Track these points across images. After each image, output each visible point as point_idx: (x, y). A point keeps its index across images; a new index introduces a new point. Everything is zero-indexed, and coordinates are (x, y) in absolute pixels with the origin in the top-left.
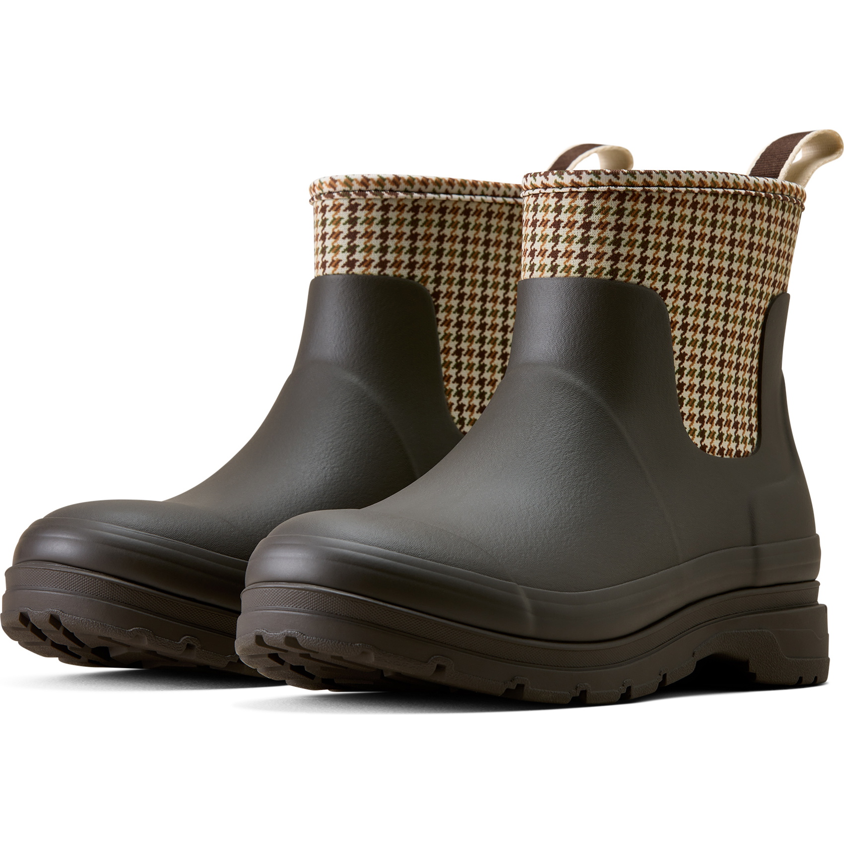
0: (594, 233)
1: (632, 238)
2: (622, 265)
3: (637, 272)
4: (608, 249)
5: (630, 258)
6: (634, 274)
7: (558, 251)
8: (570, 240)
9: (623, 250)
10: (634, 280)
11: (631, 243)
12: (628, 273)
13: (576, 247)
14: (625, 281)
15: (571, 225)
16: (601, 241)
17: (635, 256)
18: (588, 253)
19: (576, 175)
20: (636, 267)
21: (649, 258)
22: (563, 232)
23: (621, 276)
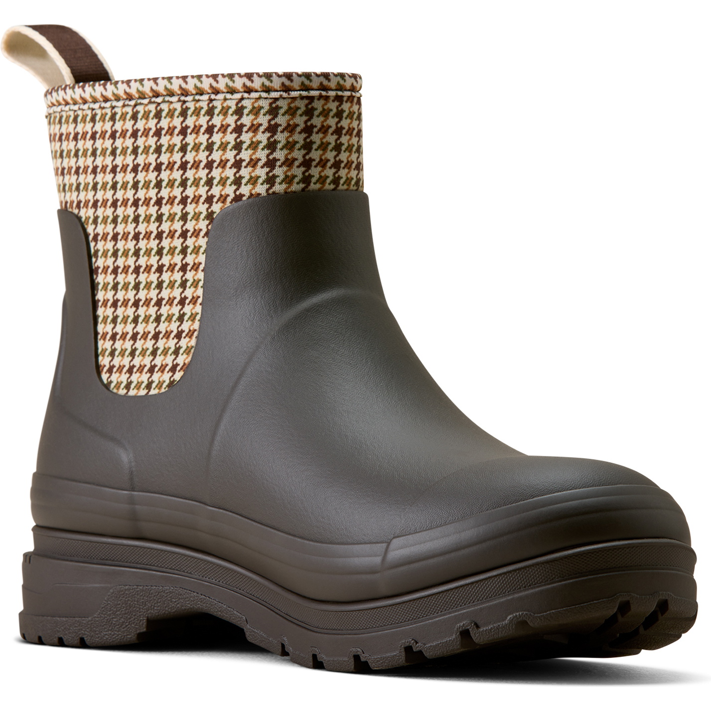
0: (281, 137)
1: (324, 141)
2: (315, 172)
3: (331, 178)
4: (298, 154)
5: (323, 163)
6: (328, 181)
7: (241, 161)
8: (254, 146)
9: (315, 155)
10: (329, 187)
11: (324, 147)
12: (322, 180)
13: (262, 155)
14: (319, 190)
15: (254, 128)
16: (290, 146)
17: (329, 160)
18: (275, 160)
19: (247, 78)
20: (329, 172)
21: (343, 162)
22: (246, 137)
23: (315, 183)
